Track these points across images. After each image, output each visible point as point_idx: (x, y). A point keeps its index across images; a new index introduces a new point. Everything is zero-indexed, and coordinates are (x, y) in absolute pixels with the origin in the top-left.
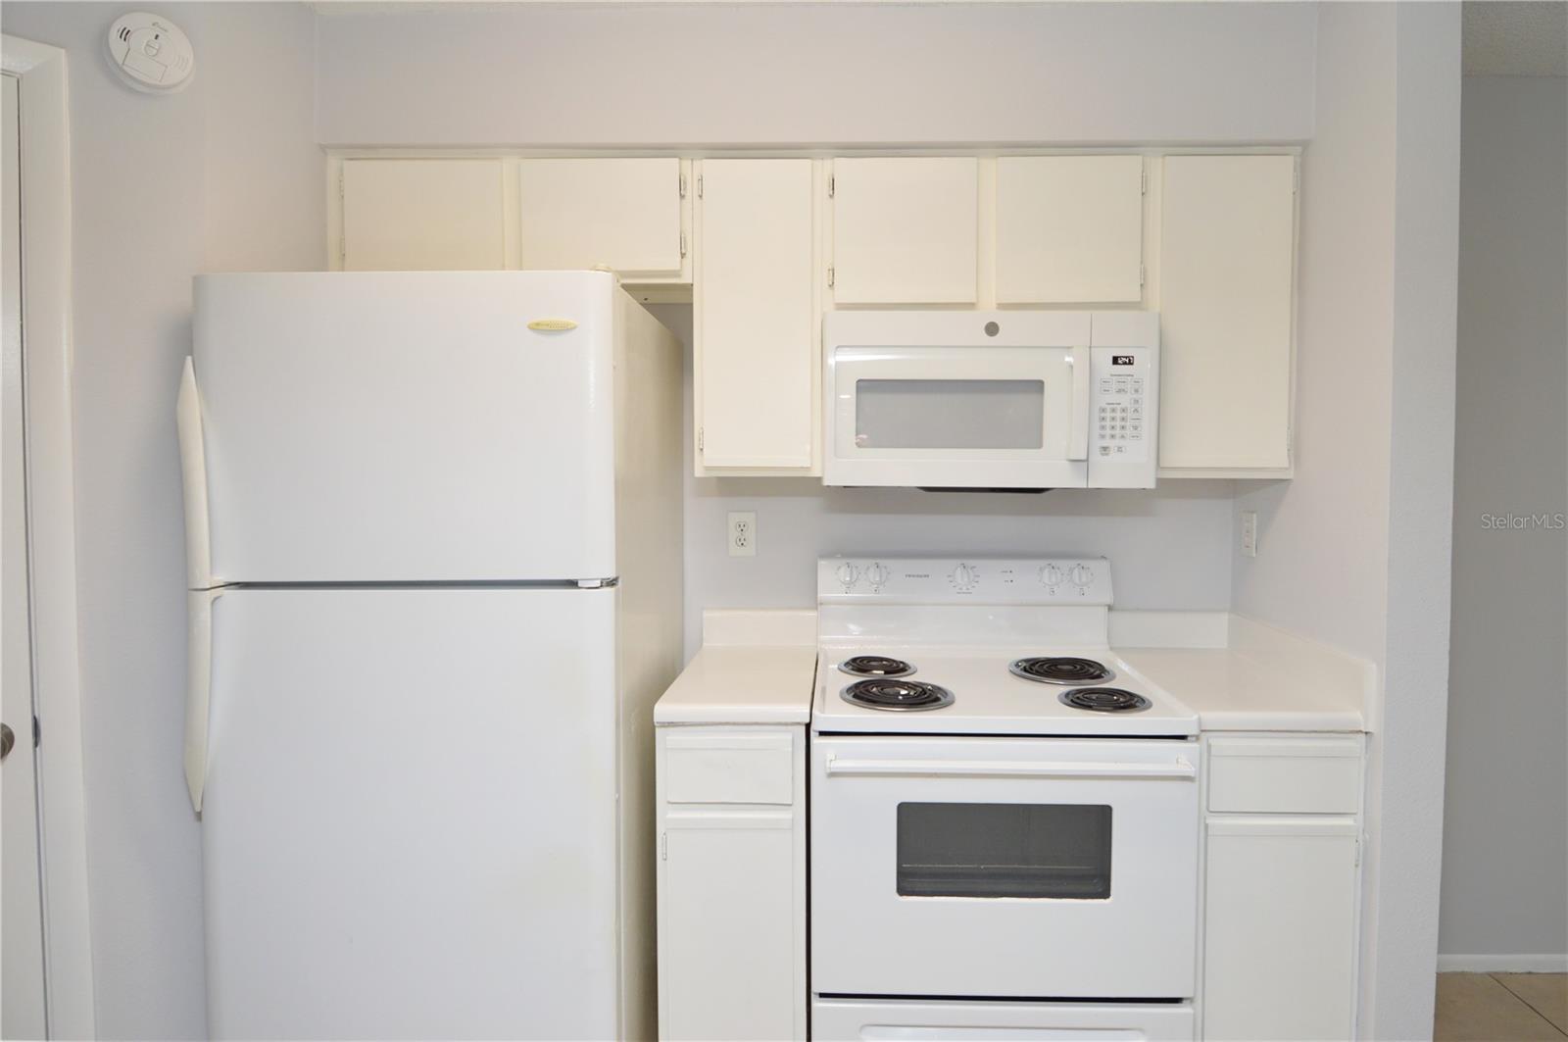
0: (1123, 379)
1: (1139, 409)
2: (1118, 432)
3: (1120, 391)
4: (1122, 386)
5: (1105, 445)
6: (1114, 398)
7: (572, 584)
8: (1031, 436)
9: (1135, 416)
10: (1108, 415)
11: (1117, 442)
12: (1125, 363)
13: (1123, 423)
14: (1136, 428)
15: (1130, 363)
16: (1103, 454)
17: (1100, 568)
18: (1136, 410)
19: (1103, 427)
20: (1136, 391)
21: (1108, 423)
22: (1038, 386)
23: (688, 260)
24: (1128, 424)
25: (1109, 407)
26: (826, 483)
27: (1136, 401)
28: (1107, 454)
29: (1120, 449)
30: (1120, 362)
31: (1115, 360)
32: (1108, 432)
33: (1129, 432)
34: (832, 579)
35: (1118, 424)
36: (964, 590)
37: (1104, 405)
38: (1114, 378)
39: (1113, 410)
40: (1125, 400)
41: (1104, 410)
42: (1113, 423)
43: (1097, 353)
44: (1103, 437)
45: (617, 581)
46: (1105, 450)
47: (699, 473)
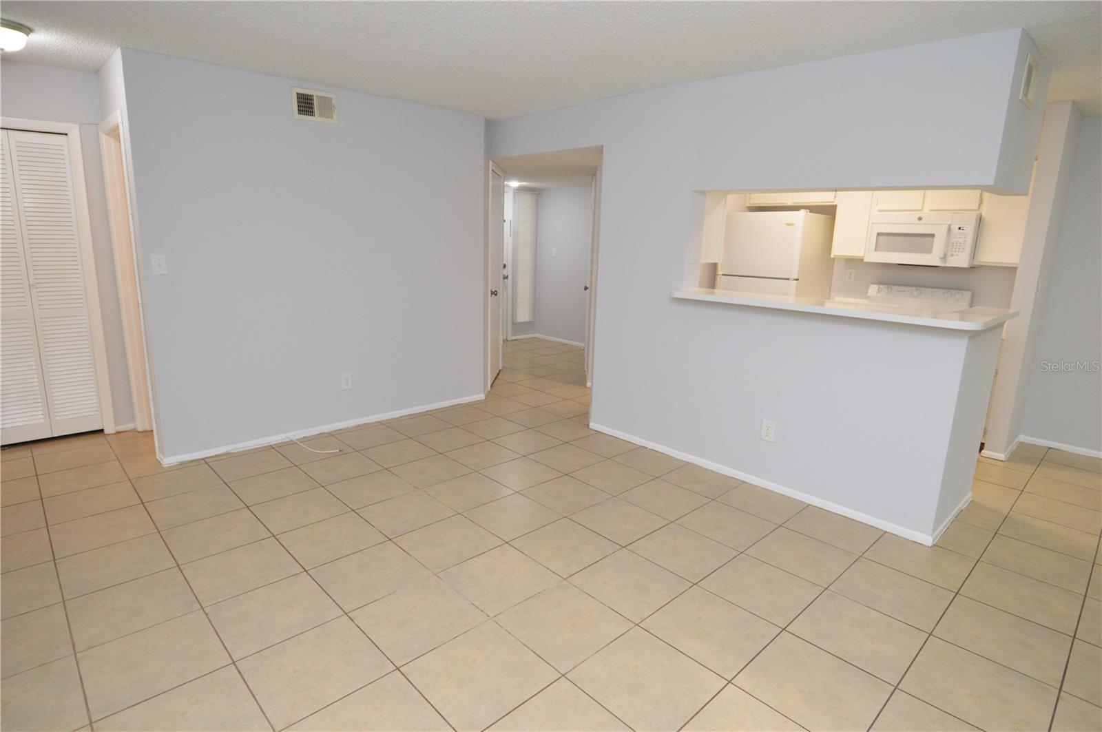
0: (961, 234)
1: (965, 243)
2: (957, 250)
3: (959, 238)
4: (961, 236)
5: (953, 253)
6: (957, 240)
7: (788, 279)
8: (929, 250)
9: (963, 244)
10: (955, 245)
11: (957, 253)
12: (963, 229)
13: (959, 247)
14: (964, 249)
16: (951, 257)
17: (968, 295)
19: (953, 248)
20: (965, 237)
22: (933, 235)
24: (961, 248)
25: (955, 243)
26: (865, 261)
27: (964, 240)
28: (953, 257)
29: (957, 255)
31: (960, 228)
32: (954, 250)
33: (961, 250)
34: (873, 290)
38: (958, 234)
39: (957, 243)
40: (961, 240)
41: (953, 243)
42: (956, 247)
43: (953, 227)
44: (952, 251)
45: (797, 280)
46: (952, 255)
47: (832, 256)
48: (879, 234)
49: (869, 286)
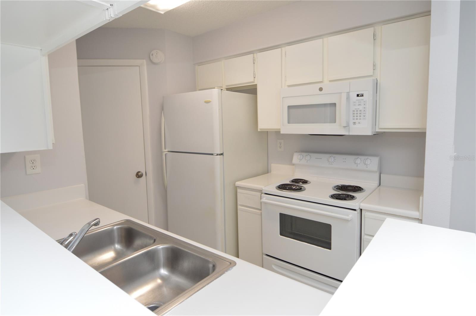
0: (360, 101)
1: (365, 110)
2: (359, 118)
3: (359, 105)
4: (360, 103)
5: (355, 122)
6: (357, 107)
7: (212, 154)
8: (333, 119)
9: (364, 112)
10: (355, 112)
11: (358, 121)
12: (361, 96)
13: (360, 115)
14: (364, 116)
15: (363, 96)
16: (354, 125)
18: (364, 111)
19: (354, 116)
20: (365, 104)
21: (355, 115)
22: (334, 105)
23: (256, 79)
24: (362, 115)
25: (355, 110)
27: (365, 108)
28: (355, 124)
29: (359, 123)
30: (359, 96)
31: (358, 95)
32: (355, 118)
33: (362, 118)
34: (296, 158)
35: (359, 115)
36: (331, 163)
37: (354, 110)
38: (357, 101)
39: (357, 111)
40: (361, 108)
41: (354, 111)
42: (357, 115)
43: (351, 94)
44: (354, 119)
45: (222, 154)
46: (354, 123)
47: (259, 130)
48: (289, 107)
49: (293, 154)
